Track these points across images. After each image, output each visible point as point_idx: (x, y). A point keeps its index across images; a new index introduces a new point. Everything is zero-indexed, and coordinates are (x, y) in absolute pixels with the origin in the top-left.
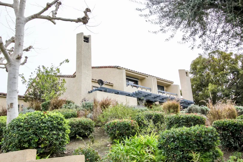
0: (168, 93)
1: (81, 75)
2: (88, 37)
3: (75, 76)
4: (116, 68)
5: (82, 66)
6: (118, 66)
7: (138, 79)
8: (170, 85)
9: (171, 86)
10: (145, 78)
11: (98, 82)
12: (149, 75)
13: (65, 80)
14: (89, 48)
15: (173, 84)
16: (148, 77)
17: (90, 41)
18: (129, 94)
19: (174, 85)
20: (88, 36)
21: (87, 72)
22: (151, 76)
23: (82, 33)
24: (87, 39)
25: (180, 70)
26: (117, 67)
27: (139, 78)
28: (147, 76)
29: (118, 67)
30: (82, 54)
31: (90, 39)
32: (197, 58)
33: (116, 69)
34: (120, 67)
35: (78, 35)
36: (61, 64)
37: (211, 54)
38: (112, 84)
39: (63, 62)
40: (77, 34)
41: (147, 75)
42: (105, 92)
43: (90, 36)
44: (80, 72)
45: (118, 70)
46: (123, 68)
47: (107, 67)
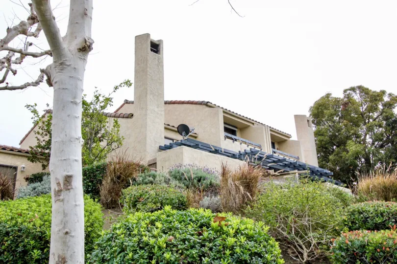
0: (281, 152)
1: (146, 115)
2: (157, 43)
3: (132, 116)
4: (204, 104)
5: (148, 96)
6: (208, 102)
7: (237, 128)
8: (286, 140)
9: (287, 142)
10: (249, 126)
11: (178, 132)
12: (256, 121)
13: (119, 123)
14: (160, 64)
15: (290, 139)
16: (253, 124)
17: (161, 52)
18: (234, 155)
19: (292, 141)
20: (158, 41)
21: (156, 109)
22: (259, 123)
23: (148, 35)
24: (156, 47)
25: (296, 116)
26: (207, 104)
27: (239, 126)
28: (252, 122)
29: (209, 104)
30: (148, 73)
31: (161, 46)
32: (323, 97)
33: (204, 106)
34: (211, 103)
35: (138, 38)
36: (116, 88)
37: (348, 92)
38: (195, 134)
39: (120, 86)
40: (136, 37)
41: (253, 120)
42: (195, 148)
43: (161, 41)
44: (142, 108)
45: (207, 109)
46: (215, 105)
47: (185, 103)
